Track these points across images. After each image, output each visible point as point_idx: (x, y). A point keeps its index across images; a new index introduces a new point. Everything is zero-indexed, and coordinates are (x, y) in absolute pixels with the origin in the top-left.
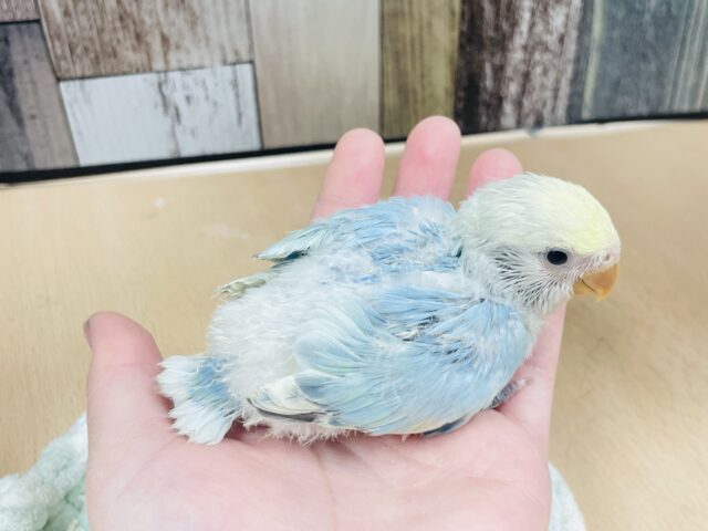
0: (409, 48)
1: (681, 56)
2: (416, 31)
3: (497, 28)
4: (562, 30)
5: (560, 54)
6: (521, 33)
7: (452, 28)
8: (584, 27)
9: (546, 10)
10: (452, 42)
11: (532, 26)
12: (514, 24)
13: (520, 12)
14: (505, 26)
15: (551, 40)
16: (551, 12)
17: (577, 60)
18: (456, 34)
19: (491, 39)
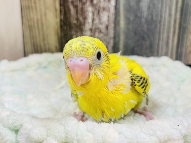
0: (36, 25)
1: (159, 39)
2: (39, 17)
3: (77, 19)
4: (107, 23)
5: (107, 35)
6: (88, 23)
7: (56, 17)
8: (116, 22)
9: (99, 13)
10: (57, 24)
11: (93, 20)
12: (85, 18)
13: (87, 13)
14: (81, 19)
15: (103, 27)
16: (101, 14)
17: (115, 38)
18: (58, 20)
19: (75, 24)
